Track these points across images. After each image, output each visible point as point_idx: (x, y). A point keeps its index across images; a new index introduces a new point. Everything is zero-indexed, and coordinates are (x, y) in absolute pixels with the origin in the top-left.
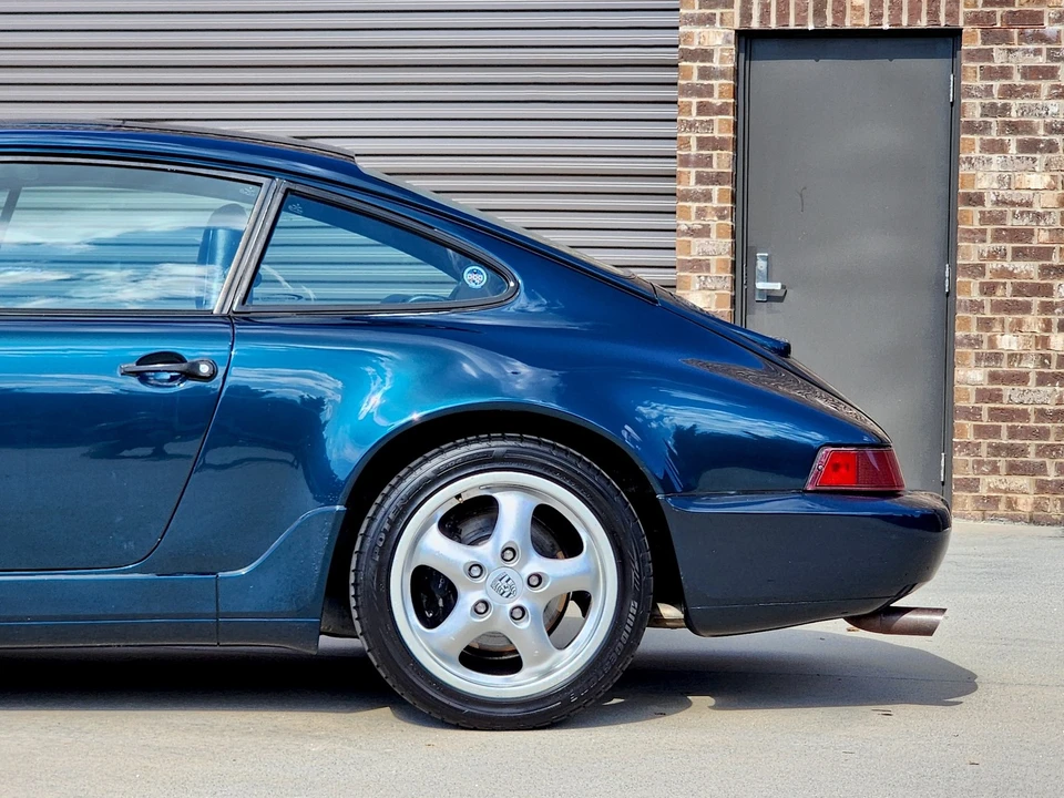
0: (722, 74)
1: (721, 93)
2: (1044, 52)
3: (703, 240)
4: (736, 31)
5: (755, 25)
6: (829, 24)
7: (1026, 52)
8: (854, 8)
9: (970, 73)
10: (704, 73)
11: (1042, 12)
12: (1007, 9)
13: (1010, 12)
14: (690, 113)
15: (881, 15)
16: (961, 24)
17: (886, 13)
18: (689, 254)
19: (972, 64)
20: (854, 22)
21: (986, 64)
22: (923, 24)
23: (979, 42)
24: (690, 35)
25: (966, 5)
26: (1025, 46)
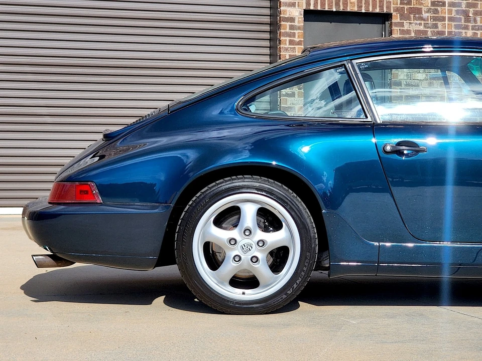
0: (299, 28)
1: (299, 36)
2: (423, 24)
3: (293, 98)
4: (304, 10)
5: (312, 8)
6: (341, 9)
7: (416, 24)
8: (351, 3)
9: (395, 32)
10: (292, 27)
11: (422, 8)
12: (409, 6)
13: (410, 7)
14: (286, 44)
15: (362, 6)
16: (392, 12)
17: (364, 6)
18: (286, 104)
19: (396, 28)
20: (351, 9)
21: (401, 28)
22: (377, 11)
23: (399, 19)
24: (285, 11)
25: (393, 4)
26: (416, 22)
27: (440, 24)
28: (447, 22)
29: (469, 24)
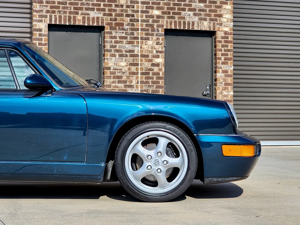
0: (45, 35)
1: (45, 40)
2: (124, 33)
4: (48, 24)
5: (53, 23)
6: (72, 23)
8: (78, 20)
9: (107, 37)
10: (40, 35)
11: (124, 23)
12: (116, 22)
16: (105, 25)
17: (86, 21)
19: (107, 35)
20: (78, 23)
21: (111, 35)
22: (95, 24)
23: (109, 30)
24: (36, 25)
25: (106, 21)
26: (120, 31)
27: (135, 33)
28: (140, 31)
29: (154, 33)
